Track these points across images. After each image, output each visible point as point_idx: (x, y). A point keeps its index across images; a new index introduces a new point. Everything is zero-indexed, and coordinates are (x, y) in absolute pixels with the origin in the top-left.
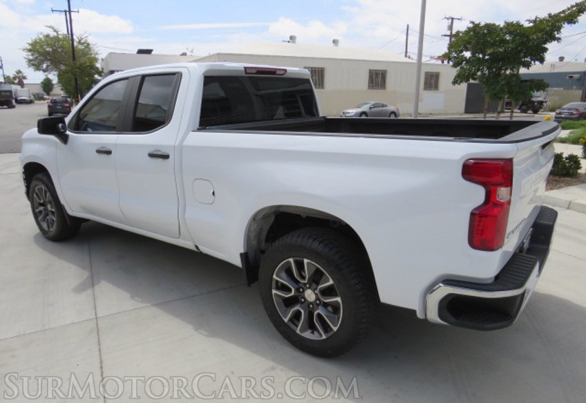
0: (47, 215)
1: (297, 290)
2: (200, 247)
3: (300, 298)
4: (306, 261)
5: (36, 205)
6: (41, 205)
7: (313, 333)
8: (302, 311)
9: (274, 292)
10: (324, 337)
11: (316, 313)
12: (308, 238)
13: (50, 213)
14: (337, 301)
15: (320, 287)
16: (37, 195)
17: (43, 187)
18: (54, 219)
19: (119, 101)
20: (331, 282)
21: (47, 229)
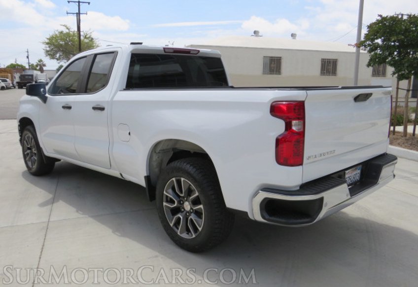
0: (32, 156)
1: (179, 202)
2: (123, 174)
3: (181, 208)
4: (182, 179)
5: (25, 148)
6: (29, 149)
7: (188, 234)
8: (182, 218)
9: (165, 204)
10: (194, 236)
11: (189, 218)
12: (184, 163)
13: (34, 155)
14: (200, 208)
15: (191, 198)
16: (27, 142)
17: (31, 136)
18: (36, 159)
19: (79, 72)
20: (197, 194)
21: (31, 167)
